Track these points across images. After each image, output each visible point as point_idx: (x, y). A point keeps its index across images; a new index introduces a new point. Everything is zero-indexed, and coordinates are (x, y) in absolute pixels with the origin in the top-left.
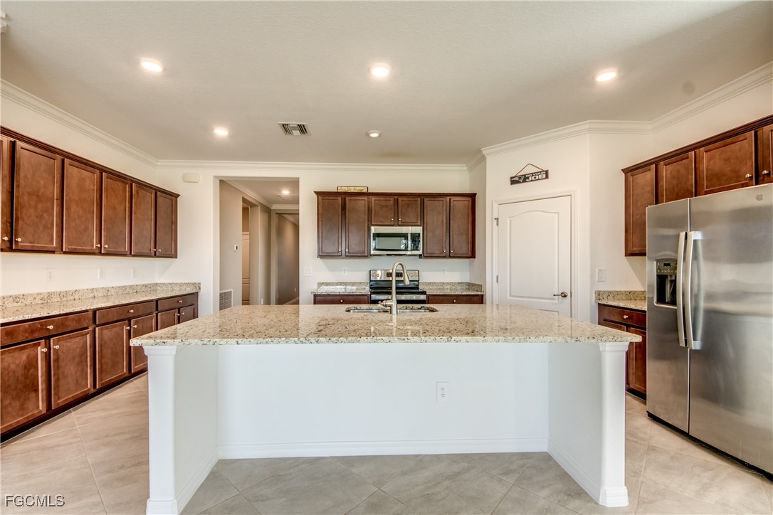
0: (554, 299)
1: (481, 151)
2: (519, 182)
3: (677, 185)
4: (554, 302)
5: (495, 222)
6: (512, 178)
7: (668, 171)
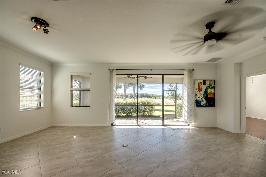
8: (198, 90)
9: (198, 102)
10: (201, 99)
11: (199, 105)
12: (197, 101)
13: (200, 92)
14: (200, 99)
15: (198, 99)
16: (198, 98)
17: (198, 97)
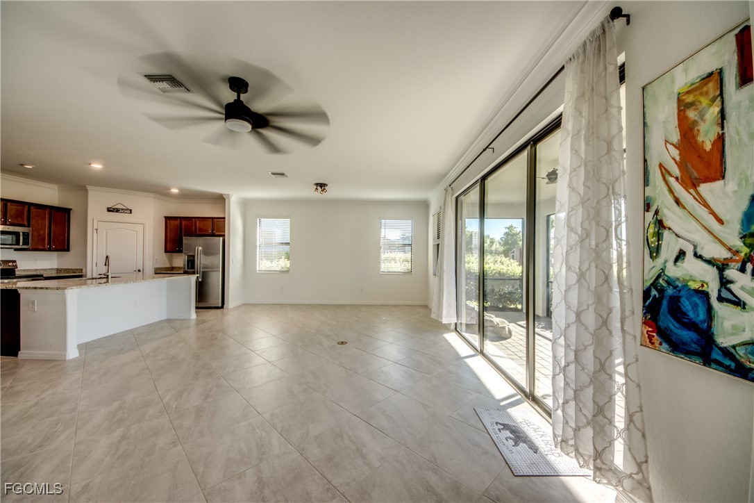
8: (676, 171)
9: (675, 302)
10: (707, 277)
11: (687, 335)
12: (670, 291)
13: (704, 188)
14: (697, 273)
15: (673, 272)
16: (681, 255)
17: (681, 244)
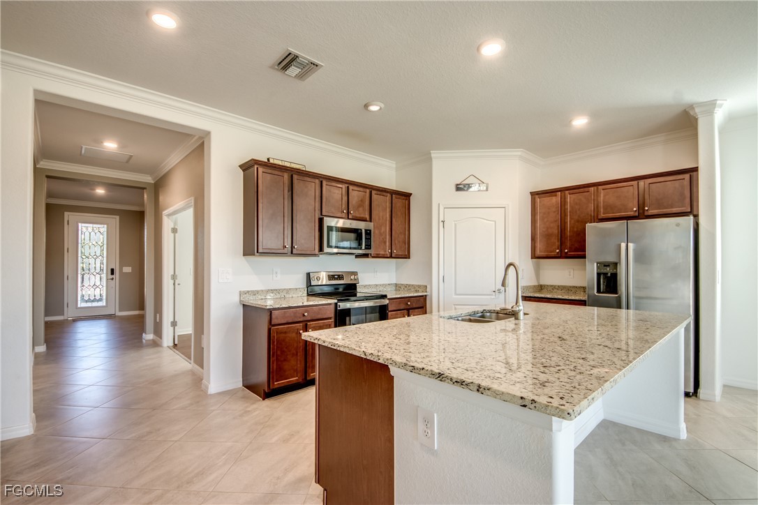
0: (492, 295)
1: (430, 153)
2: (464, 190)
3: (579, 210)
4: (492, 297)
5: (441, 224)
6: (458, 185)
7: (572, 199)
